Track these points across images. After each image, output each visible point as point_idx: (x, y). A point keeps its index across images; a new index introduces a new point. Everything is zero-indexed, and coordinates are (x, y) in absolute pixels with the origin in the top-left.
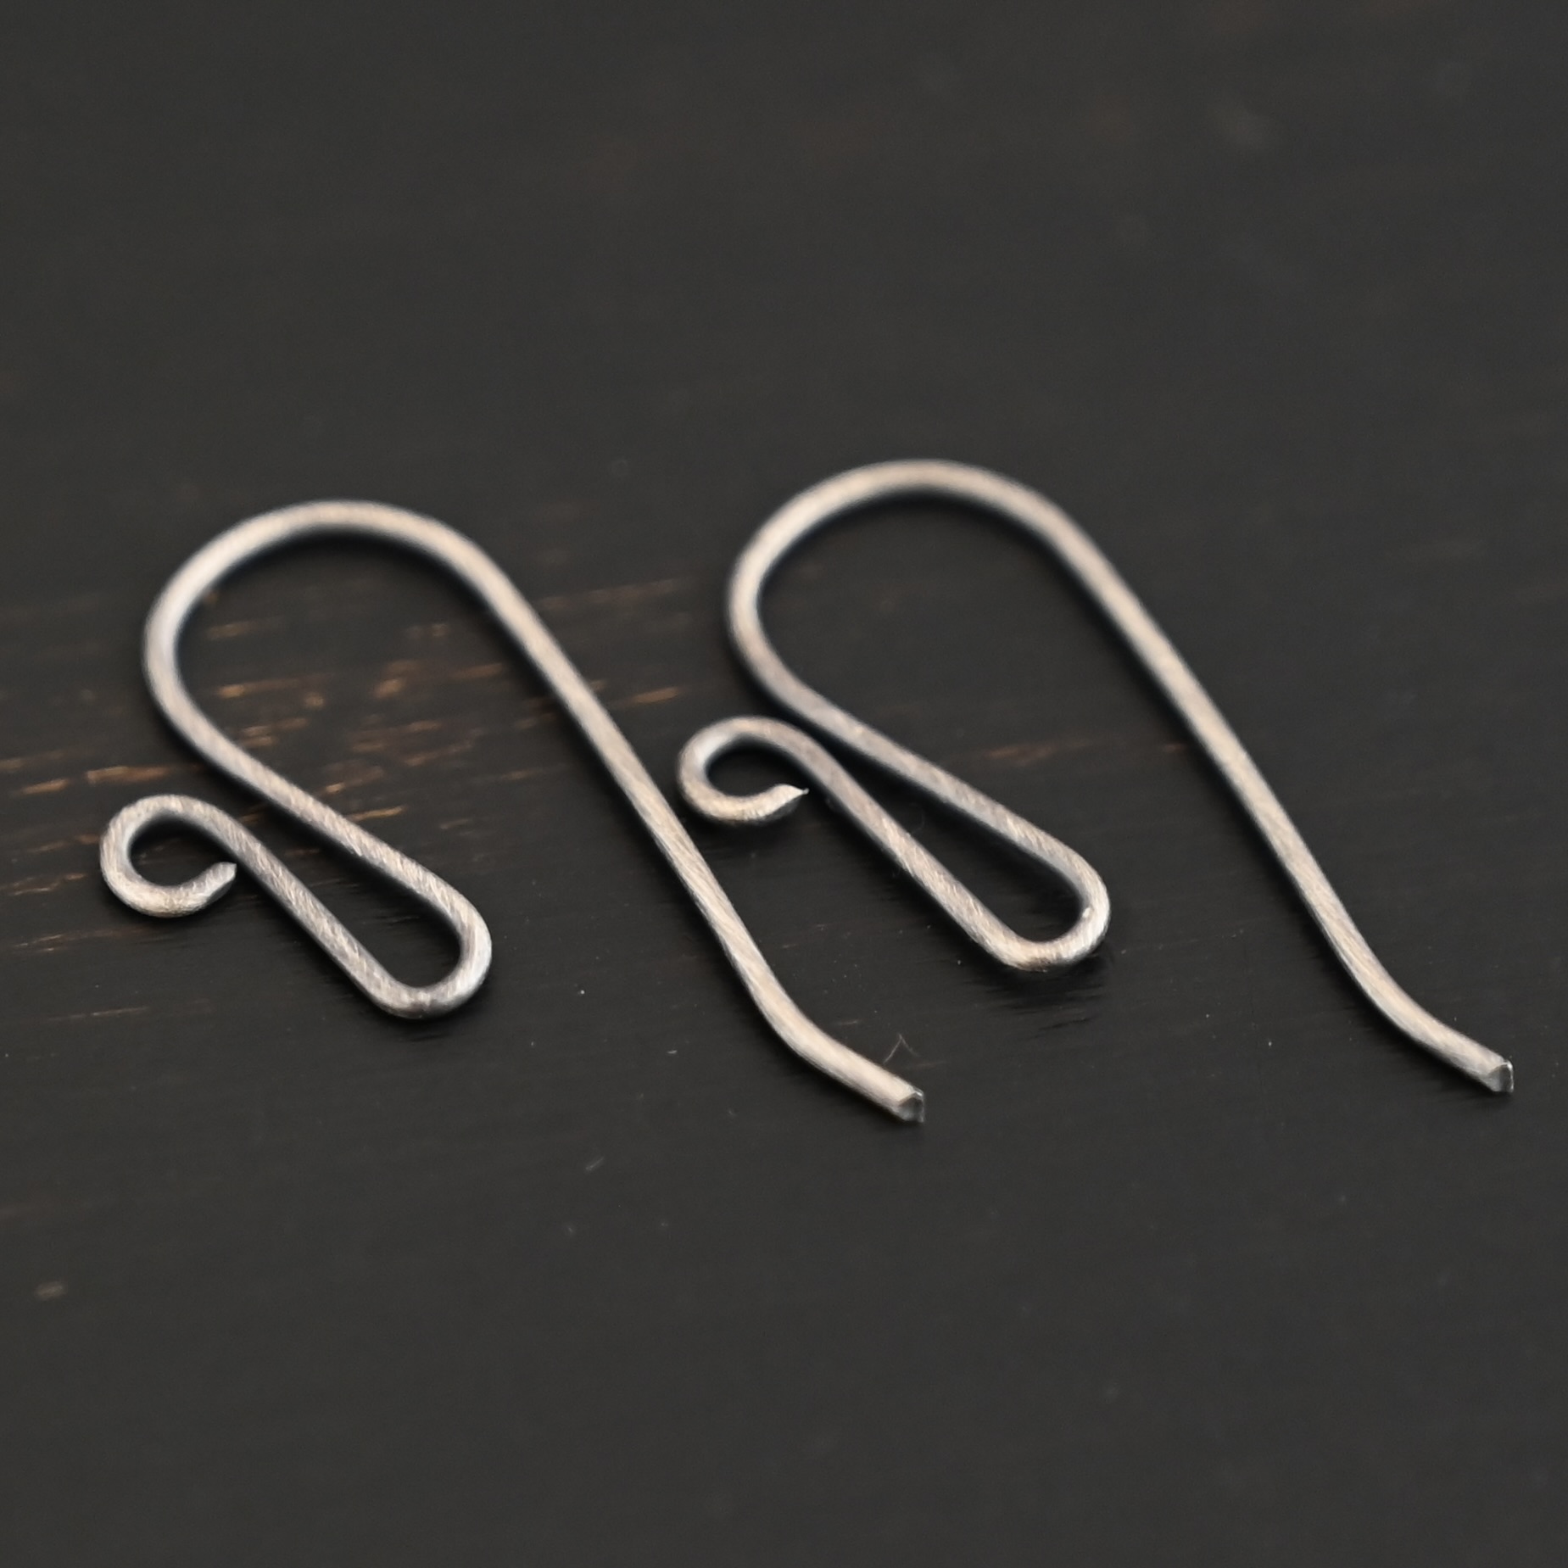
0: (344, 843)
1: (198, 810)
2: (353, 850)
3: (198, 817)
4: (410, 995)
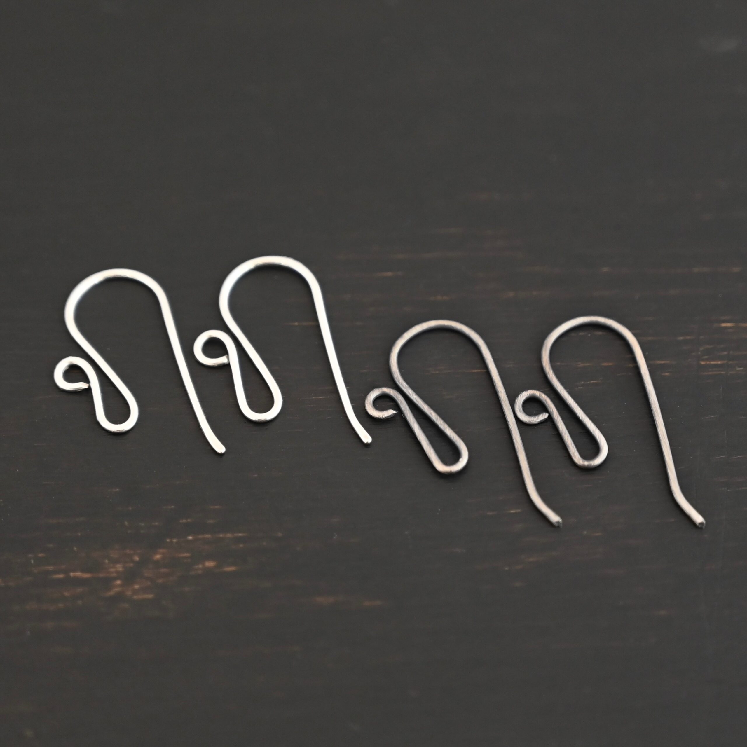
0: (577, 415)
1: (543, 397)
2: (579, 417)
3: (543, 399)
4: (583, 461)
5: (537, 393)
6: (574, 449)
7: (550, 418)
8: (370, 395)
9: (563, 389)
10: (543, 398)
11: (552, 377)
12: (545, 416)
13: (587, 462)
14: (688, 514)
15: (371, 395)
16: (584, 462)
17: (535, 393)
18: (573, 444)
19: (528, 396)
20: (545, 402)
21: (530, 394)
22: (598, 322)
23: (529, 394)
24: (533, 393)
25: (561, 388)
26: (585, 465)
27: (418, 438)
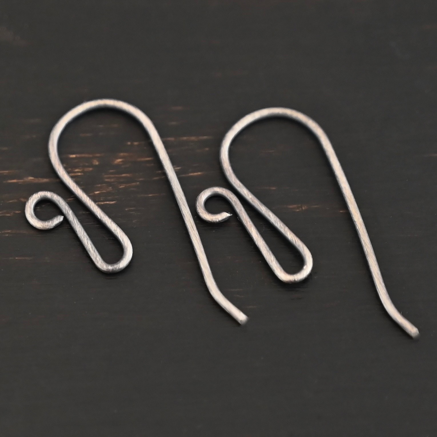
4: (106, 266)
5: (49, 194)
6: (96, 254)
7: (66, 221)
8: (201, 196)
9: (76, 187)
10: (56, 199)
11: (63, 174)
12: (60, 219)
13: (111, 266)
14: (228, 312)
15: (203, 196)
16: (108, 266)
17: (46, 195)
18: (94, 248)
19: (39, 198)
20: (58, 203)
21: (41, 196)
22: (107, 105)
23: (39, 197)
24: (44, 195)
25: (74, 185)
26: (109, 270)
27: (256, 243)
